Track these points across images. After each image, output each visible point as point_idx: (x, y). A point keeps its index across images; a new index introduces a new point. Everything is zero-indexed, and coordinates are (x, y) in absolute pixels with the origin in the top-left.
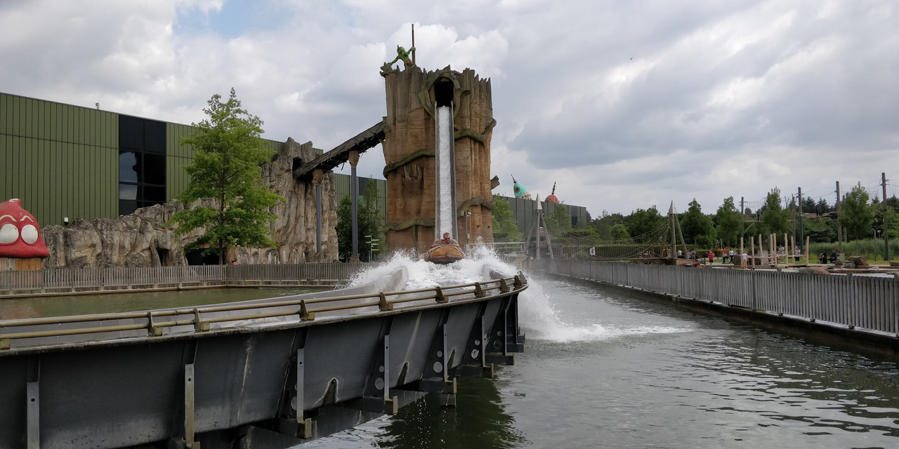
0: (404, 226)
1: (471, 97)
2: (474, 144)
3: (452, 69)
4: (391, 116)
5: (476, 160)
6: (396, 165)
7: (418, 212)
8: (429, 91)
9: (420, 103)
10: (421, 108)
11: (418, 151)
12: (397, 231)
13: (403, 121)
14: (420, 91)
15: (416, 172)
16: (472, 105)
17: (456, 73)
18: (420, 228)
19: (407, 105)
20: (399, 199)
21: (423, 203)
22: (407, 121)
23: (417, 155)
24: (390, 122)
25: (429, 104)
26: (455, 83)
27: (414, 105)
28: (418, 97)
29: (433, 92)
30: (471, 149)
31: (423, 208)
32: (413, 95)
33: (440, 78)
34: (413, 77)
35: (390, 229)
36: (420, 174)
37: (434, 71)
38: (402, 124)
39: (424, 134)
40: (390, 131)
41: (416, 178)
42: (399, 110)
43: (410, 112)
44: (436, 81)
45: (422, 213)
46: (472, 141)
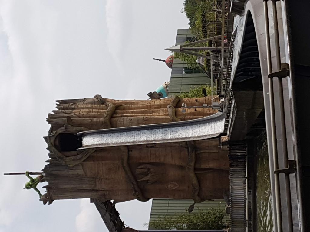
0: (195, 181)
1: (72, 117)
2: (117, 113)
3: (47, 135)
4: (90, 194)
5: (132, 112)
6: (137, 188)
7: (181, 167)
8: (67, 157)
9: (78, 165)
10: (82, 165)
11: (123, 167)
12: (200, 188)
13: (95, 183)
14: (67, 166)
15: (143, 170)
16: (81, 115)
17: (51, 131)
18: (198, 166)
19: (79, 178)
20: (169, 186)
21: (173, 163)
22: (95, 179)
23: (127, 169)
24: (95, 195)
25: (79, 156)
26: (60, 132)
27: (80, 171)
28: (73, 167)
29: (68, 153)
30: (122, 116)
31: (177, 162)
32: (71, 173)
33: (55, 146)
34: (54, 172)
35: (198, 195)
36: (145, 166)
37: (49, 152)
38: (98, 183)
39: (107, 162)
40: (104, 195)
41: (149, 169)
42: (84, 186)
43: (86, 175)
44: (58, 150)
45: (183, 164)
46: (115, 115)
